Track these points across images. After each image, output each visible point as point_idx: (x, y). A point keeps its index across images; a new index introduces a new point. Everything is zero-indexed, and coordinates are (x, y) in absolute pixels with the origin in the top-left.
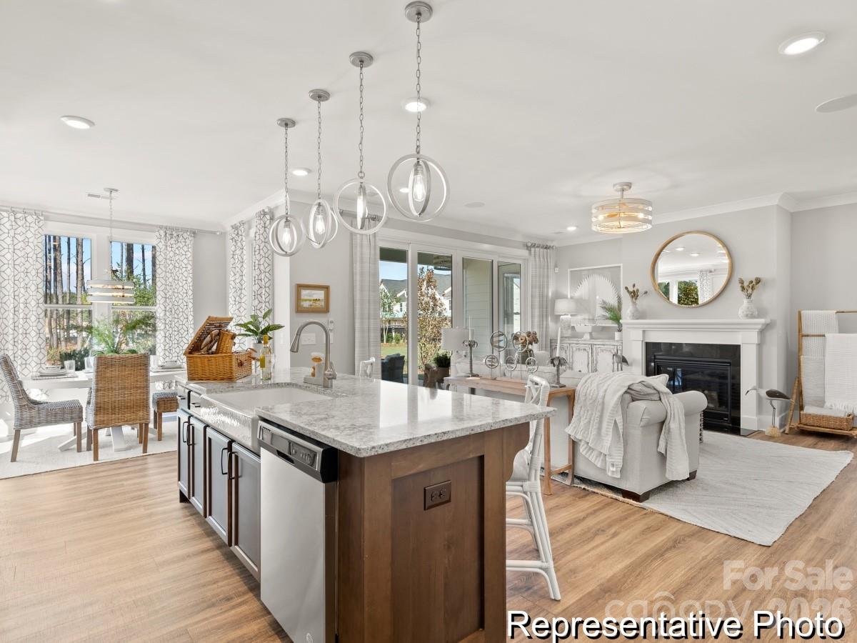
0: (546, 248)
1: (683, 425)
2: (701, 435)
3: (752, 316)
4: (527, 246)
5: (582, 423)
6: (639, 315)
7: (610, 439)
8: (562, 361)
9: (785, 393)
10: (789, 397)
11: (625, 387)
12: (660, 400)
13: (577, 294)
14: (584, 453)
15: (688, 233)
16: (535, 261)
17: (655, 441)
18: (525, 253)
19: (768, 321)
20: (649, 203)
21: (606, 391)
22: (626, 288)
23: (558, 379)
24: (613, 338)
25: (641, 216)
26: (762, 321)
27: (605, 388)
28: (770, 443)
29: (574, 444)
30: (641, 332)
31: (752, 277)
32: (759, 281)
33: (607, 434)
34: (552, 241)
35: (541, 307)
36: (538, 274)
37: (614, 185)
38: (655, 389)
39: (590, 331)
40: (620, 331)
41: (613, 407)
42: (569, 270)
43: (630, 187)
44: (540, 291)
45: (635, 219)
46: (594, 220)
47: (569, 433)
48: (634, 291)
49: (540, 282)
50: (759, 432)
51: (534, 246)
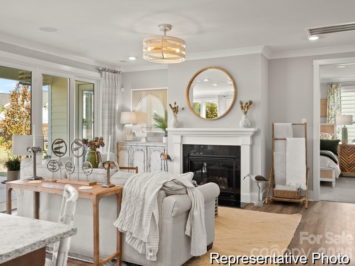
0: (114, 72)
1: (203, 211)
2: (216, 211)
3: (247, 127)
4: (99, 70)
5: (127, 217)
6: (179, 125)
7: (149, 229)
8: (111, 165)
9: (265, 177)
10: (267, 179)
11: (161, 185)
12: (187, 193)
13: (137, 109)
14: (129, 242)
15: (210, 68)
16: (106, 82)
17: (183, 226)
18: (97, 75)
19: (256, 130)
20: (183, 42)
21: (146, 189)
22: (170, 105)
23: (108, 180)
24: (162, 141)
25: (178, 50)
26: (253, 130)
27: (145, 186)
28: (257, 212)
29: (121, 235)
30: (180, 137)
31: (247, 101)
32: (251, 104)
33: (146, 225)
34: (120, 67)
35: (110, 117)
36: (107, 92)
37: (159, 26)
38: (183, 185)
39: (146, 136)
40: (166, 136)
41: (152, 203)
42: (132, 90)
43: (171, 29)
44: (109, 106)
45: (174, 53)
46: (144, 50)
47: (117, 226)
48: (175, 107)
49: (109, 98)
50: (252, 204)
51: (104, 70)
